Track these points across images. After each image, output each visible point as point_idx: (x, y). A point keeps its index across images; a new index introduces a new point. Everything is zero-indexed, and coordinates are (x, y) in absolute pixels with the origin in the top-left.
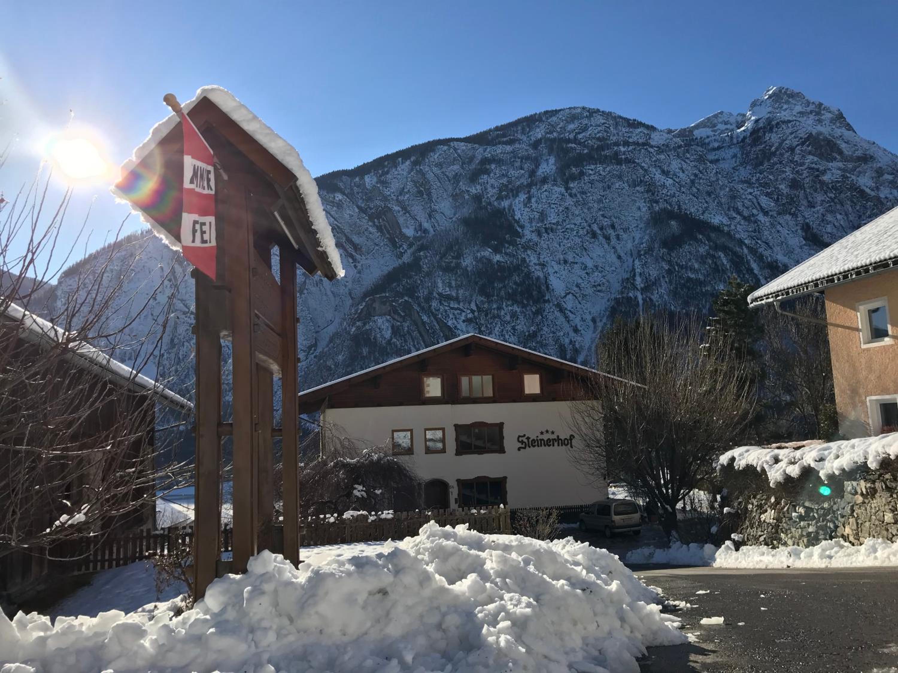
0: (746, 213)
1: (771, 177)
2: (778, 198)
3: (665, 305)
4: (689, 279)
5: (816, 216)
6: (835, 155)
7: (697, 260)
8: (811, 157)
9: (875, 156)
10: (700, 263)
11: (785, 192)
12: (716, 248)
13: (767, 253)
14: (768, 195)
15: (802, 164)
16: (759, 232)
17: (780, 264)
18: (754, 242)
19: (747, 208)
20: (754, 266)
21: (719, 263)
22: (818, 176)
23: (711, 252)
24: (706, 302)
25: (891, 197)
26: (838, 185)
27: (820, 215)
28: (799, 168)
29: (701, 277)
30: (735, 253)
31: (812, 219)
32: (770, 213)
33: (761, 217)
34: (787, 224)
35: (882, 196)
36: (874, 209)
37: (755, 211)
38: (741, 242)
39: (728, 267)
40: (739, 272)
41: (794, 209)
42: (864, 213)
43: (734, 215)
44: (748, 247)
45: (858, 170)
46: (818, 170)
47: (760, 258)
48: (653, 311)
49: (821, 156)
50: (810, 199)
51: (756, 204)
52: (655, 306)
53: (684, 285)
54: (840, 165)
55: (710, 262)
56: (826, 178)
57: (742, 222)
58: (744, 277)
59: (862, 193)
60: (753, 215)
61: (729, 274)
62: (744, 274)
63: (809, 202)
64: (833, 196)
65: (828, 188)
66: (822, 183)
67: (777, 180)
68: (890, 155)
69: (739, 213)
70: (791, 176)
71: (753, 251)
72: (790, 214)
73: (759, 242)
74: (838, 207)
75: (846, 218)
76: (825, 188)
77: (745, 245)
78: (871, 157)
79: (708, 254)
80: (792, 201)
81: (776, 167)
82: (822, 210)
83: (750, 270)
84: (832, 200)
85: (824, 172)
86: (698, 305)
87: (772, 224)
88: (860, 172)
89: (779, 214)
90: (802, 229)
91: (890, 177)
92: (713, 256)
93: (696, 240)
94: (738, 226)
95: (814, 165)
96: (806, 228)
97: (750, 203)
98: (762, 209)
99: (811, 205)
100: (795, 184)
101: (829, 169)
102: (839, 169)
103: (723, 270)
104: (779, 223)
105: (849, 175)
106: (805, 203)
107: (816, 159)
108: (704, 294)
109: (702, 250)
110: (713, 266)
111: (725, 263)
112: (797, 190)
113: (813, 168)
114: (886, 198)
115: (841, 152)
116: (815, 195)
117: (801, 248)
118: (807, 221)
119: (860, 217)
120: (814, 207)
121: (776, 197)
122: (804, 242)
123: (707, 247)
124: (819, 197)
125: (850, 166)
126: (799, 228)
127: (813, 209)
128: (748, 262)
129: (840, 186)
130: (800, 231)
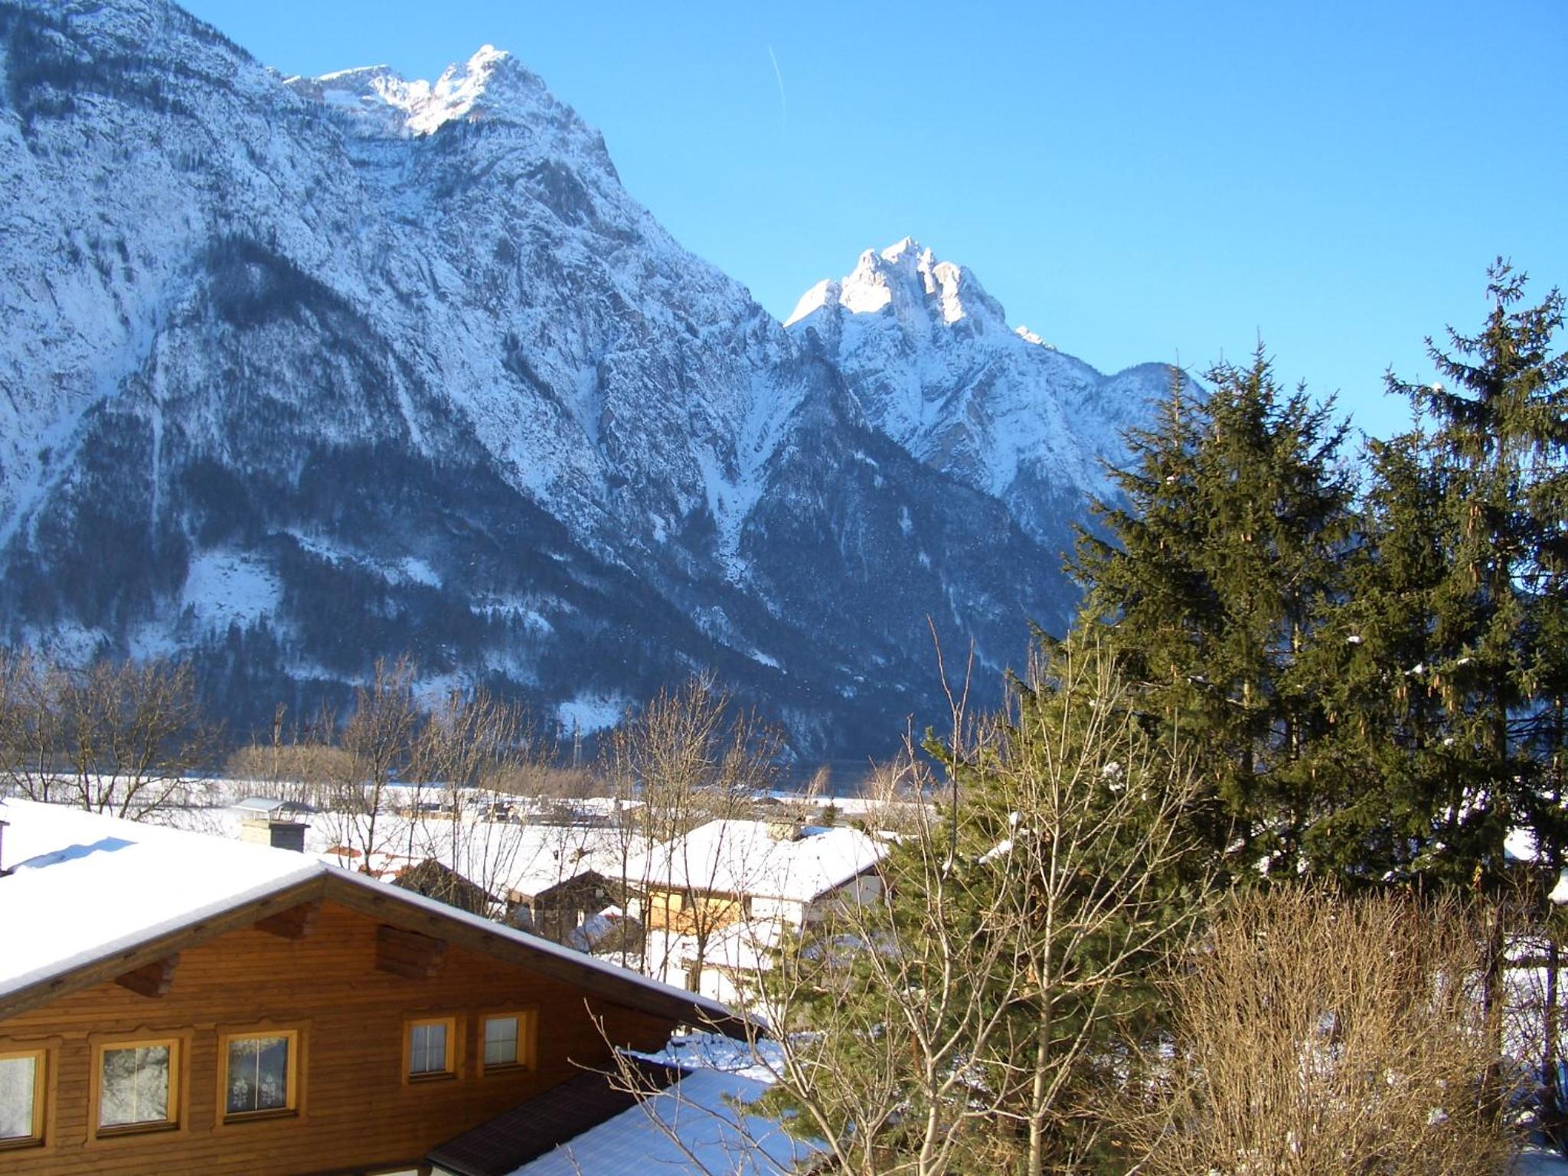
0: (404, 286)
1: (463, 225)
2: (469, 271)
3: (211, 448)
4: (269, 402)
5: (531, 324)
6: (582, 214)
7: (291, 363)
8: (540, 205)
9: (646, 236)
10: (298, 372)
11: (483, 262)
12: (336, 345)
13: (431, 378)
14: (452, 259)
15: (523, 215)
16: (423, 332)
17: (452, 406)
18: (410, 349)
19: (409, 276)
20: (404, 399)
21: (335, 378)
22: (545, 247)
23: (326, 354)
24: (297, 457)
25: (660, 320)
26: (579, 273)
27: (539, 326)
28: (516, 221)
29: (294, 401)
30: (370, 365)
31: (524, 328)
32: (450, 298)
33: (431, 301)
34: (479, 327)
35: (648, 315)
36: (630, 336)
37: (422, 287)
38: (385, 346)
39: (353, 390)
40: (372, 406)
41: (494, 302)
42: (614, 341)
43: (382, 285)
44: (397, 358)
45: (615, 253)
46: (548, 235)
47: (417, 386)
48: (182, 459)
49: (557, 208)
50: (526, 288)
51: (427, 274)
52: (188, 447)
53: (257, 413)
54: (588, 235)
55: (319, 373)
56: (561, 254)
57: (395, 303)
58: (380, 417)
59: (615, 298)
60: (418, 294)
61: (353, 407)
62: (381, 414)
63: (523, 293)
64: (566, 291)
65: (561, 274)
66: (553, 263)
67: (472, 234)
68: (670, 242)
69: (391, 283)
70: (502, 233)
71: (406, 368)
72: (486, 308)
73: (420, 351)
74: (572, 316)
75: (581, 340)
76: (555, 273)
77: (393, 351)
78: (640, 237)
79: (318, 355)
80: (494, 284)
81: (475, 207)
82: (544, 315)
83: (394, 407)
84: (564, 300)
85: (559, 243)
86: (279, 461)
87: (450, 321)
88: (618, 260)
89: (467, 303)
90: (504, 344)
91: (666, 283)
92: (326, 363)
93: (299, 320)
94: (386, 309)
95: (542, 224)
96: (511, 344)
97: (415, 269)
98: (436, 286)
99: (526, 301)
100: (505, 252)
101: (567, 238)
102: (586, 243)
103: (341, 395)
104: (464, 323)
105: (599, 260)
106: (515, 292)
107: (548, 212)
108: (296, 441)
109: (307, 344)
110: (323, 383)
111: (348, 382)
112: (506, 263)
113: (541, 229)
114: (653, 319)
115: (591, 212)
116: (537, 282)
117: (496, 381)
118: (515, 330)
119: (605, 346)
120: (531, 306)
121: (464, 267)
122: (503, 372)
123: (317, 340)
124: (543, 289)
125: (604, 242)
126: (498, 340)
127: (527, 310)
128: (394, 390)
129: (582, 277)
130: (498, 348)
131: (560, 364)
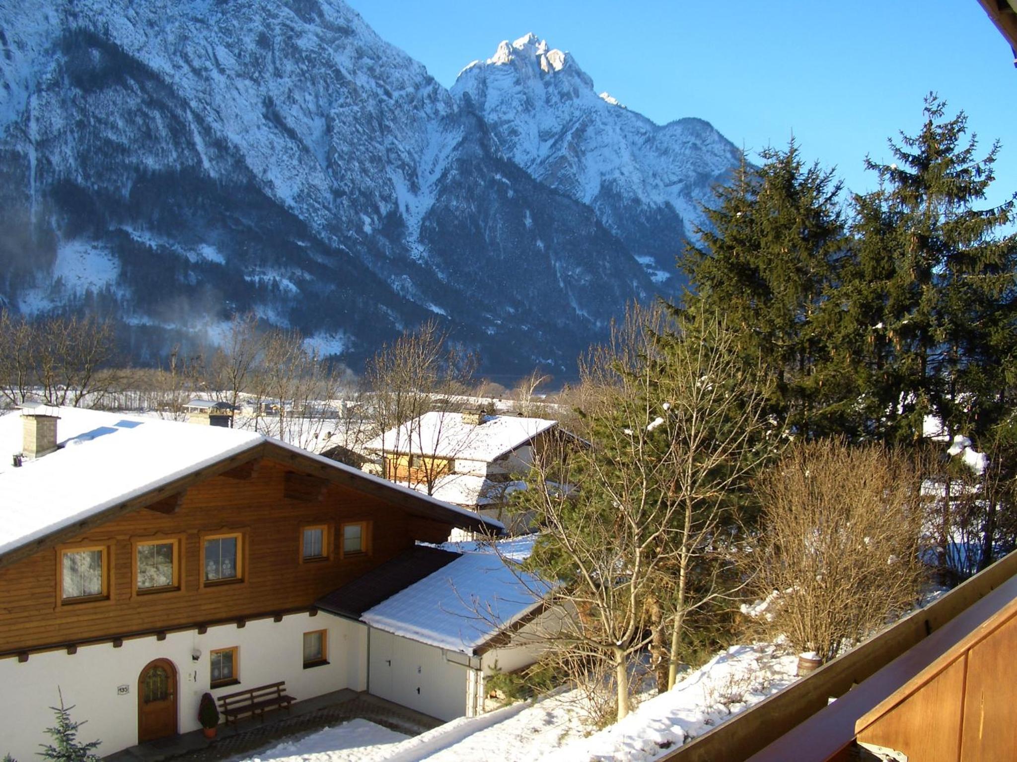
131: (301, 116)
